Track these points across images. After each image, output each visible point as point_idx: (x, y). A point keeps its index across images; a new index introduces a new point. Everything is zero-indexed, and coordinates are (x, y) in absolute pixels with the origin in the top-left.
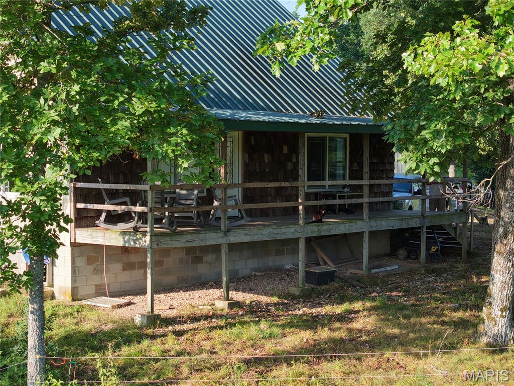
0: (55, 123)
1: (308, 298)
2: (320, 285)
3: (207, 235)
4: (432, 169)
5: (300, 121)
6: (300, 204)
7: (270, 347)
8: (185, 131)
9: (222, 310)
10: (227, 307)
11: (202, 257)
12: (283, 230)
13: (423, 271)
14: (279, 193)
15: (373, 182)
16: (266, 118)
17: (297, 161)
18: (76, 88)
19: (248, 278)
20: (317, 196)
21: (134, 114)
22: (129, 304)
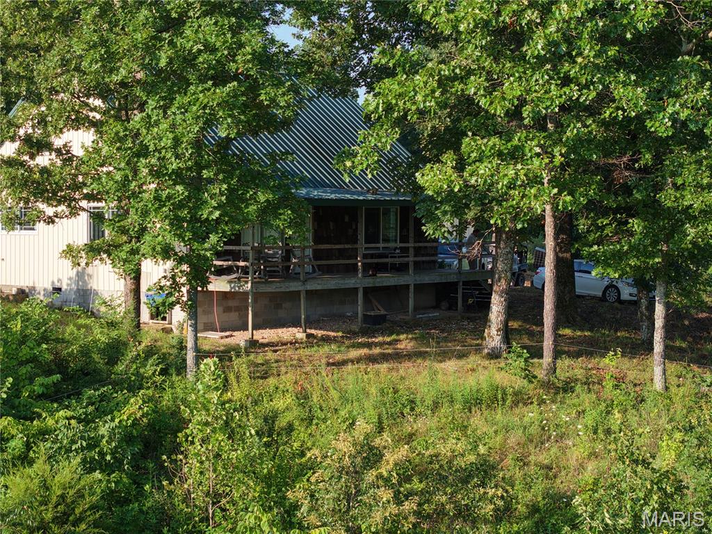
0: (215, 208)
1: (364, 333)
2: (375, 325)
3: (291, 284)
4: (443, 235)
5: (359, 198)
6: (359, 261)
7: (339, 357)
8: (289, 212)
9: (302, 339)
10: (305, 338)
11: (281, 304)
12: (346, 282)
13: (459, 318)
14: (342, 254)
15: (417, 245)
16: (333, 196)
17: (357, 228)
18: (225, 186)
19: (318, 321)
20: (372, 256)
21: (259, 202)
22: (231, 336)
